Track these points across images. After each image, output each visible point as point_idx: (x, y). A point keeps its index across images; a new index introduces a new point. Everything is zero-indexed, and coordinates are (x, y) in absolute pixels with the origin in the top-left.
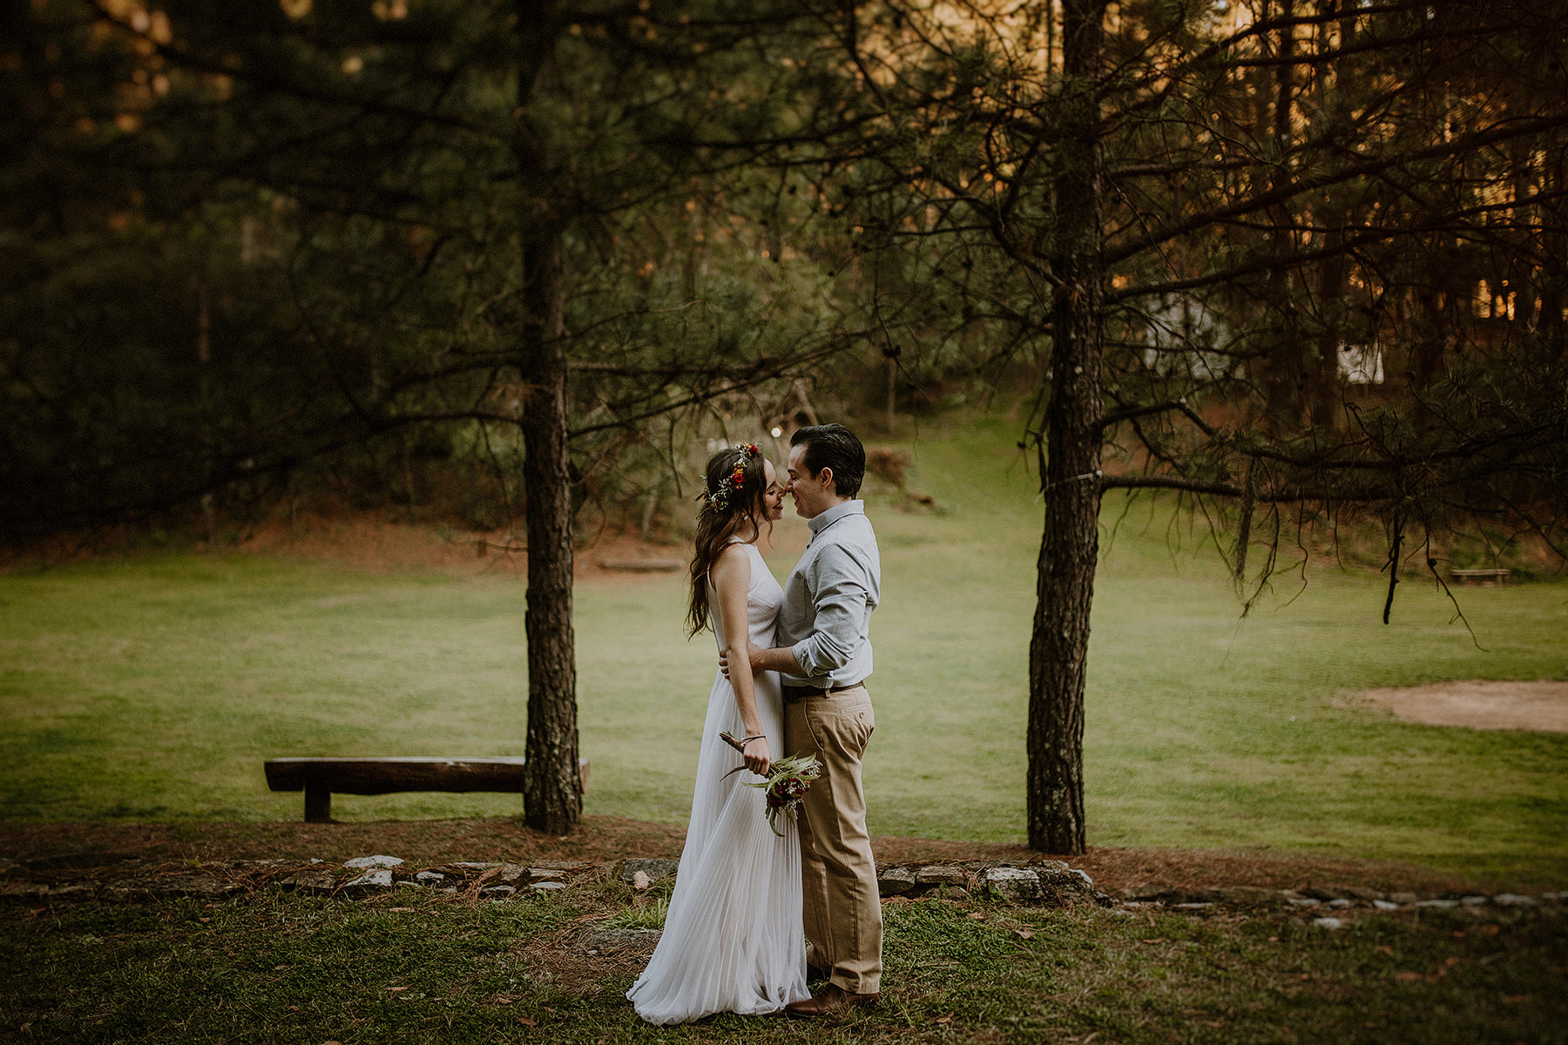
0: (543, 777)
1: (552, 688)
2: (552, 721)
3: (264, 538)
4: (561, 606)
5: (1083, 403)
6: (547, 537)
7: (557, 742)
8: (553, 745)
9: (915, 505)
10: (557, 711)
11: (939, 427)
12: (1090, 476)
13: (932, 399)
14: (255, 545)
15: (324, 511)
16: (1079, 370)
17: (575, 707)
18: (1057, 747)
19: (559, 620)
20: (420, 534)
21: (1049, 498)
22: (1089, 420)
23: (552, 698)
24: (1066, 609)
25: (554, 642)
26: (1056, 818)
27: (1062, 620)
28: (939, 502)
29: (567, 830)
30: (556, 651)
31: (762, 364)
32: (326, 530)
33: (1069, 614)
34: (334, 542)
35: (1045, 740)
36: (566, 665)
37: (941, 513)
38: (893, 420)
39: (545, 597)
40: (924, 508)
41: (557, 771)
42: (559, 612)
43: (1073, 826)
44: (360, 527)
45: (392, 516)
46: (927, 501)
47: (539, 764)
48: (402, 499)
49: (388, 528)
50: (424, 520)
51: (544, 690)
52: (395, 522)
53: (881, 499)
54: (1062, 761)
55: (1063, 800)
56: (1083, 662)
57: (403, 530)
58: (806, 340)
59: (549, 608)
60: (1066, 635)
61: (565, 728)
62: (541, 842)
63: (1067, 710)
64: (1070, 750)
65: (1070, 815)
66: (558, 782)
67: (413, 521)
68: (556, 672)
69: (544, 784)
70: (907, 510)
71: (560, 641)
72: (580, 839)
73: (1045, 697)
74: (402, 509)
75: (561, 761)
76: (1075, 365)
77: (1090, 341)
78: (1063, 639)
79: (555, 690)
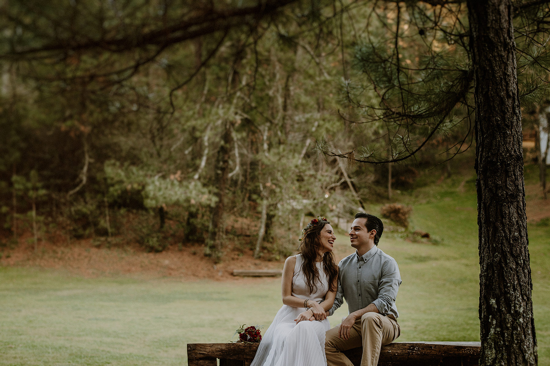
0: (508, 348)
1: (512, 255)
2: (515, 290)
3: (17, 256)
6: (502, 102)
9: (419, 238)
10: (519, 280)
11: (417, 197)
13: (411, 181)
14: (11, 261)
15: (53, 240)
19: (517, 186)
20: (115, 253)
25: (513, 210)
28: (433, 236)
32: (55, 252)
34: (60, 259)
37: (436, 243)
38: (391, 192)
39: (503, 162)
40: (424, 240)
41: (522, 341)
42: (516, 179)
44: (77, 250)
45: (97, 243)
46: (426, 236)
47: (502, 335)
48: (104, 233)
49: (94, 250)
50: (117, 245)
51: (505, 257)
52: (98, 247)
53: (395, 235)
57: (104, 252)
59: (507, 172)
67: (110, 246)
68: (515, 239)
69: (509, 355)
70: (415, 241)
74: (103, 239)
79: (516, 258)
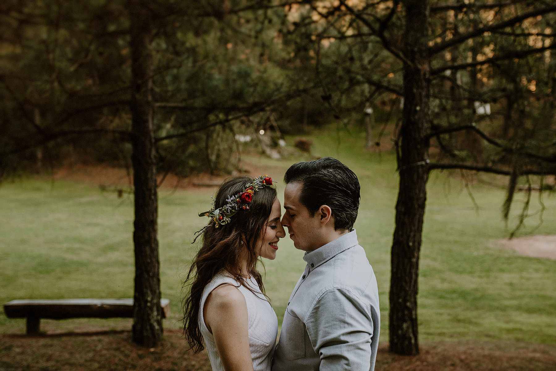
0: (142, 318)
1: (147, 272)
2: (147, 288)
4: (151, 229)
5: (420, 126)
7: (149, 299)
8: (147, 301)
10: (149, 283)
12: (423, 163)
16: (418, 108)
17: (159, 280)
18: (405, 301)
19: (150, 237)
21: (402, 174)
22: (423, 134)
23: (146, 276)
24: (411, 231)
25: (147, 248)
26: (405, 337)
27: (409, 237)
29: (154, 345)
30: (148, 252)
31: (255, 104)
33: (412, 234)
35: (399, 298)
36: (154, 260)
39: (143, 224)
41: (149, 315)
42: (150, 233)
43: (413, 341)
51: (143, 272)
54: (407, 308)
55: (408, 328)
56: (418, 258)
58: (276, 93)
59: (145, 230)
60: (411, 244)
61: (153, 292)
62: (140, 352)
63: (410, 282)
64: (411, 303)
65: (411, 335)
66: (149, 320)
68: (149, 263)
69: (142, 321)
71: (151, 247)
72: (162, 350)
73: (399, 275)
75: (151, 309)
76: (416, 105)
77: (424, 93)
78: (409, 246)
